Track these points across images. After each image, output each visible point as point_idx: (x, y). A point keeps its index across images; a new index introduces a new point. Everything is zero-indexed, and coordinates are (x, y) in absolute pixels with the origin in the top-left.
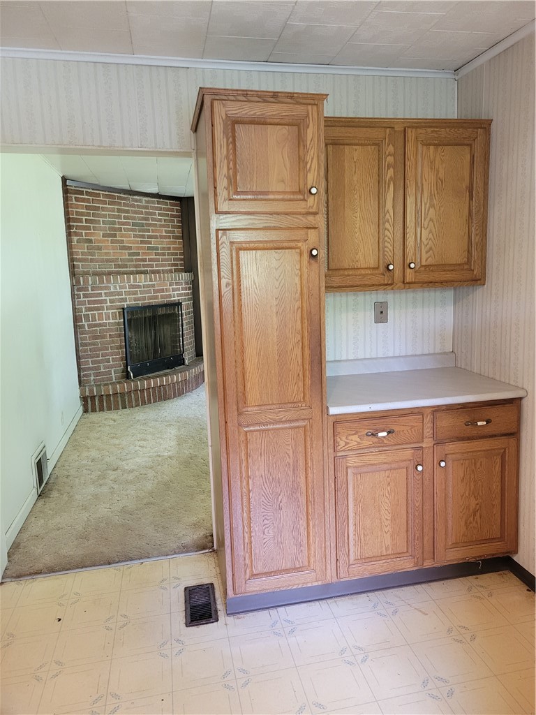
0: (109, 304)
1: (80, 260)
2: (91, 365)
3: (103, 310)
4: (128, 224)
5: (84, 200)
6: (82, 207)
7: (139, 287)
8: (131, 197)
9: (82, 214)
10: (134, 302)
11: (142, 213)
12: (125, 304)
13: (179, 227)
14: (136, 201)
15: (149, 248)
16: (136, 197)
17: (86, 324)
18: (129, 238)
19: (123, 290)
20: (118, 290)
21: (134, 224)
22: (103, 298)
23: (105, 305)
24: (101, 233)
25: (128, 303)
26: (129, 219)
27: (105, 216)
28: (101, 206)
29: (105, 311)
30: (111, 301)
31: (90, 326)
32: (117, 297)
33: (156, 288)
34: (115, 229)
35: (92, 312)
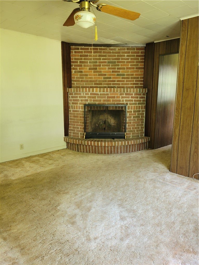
0: (80, 102)
1: (75, 81)
2: (72, 129)
3: (78, 104)
4: (105, 62)
5: (79, 52)
6: (78, 56)
7: (98, 94)
8: (108, 48)
9: (78, 59)
10: (92, 102)
11: (115, 56)
12: (87, 102)
13: (141, 62)
14: (112, 50)
15: (118, 75)
16: (112, 48)
17: (72, 110)
18: (105, 70)
19: (87, 96)
20: (85, 95)
21: (109, 62)
22: (78, 99)
23: (79, 102)
24: (88, 68)
25: (89, 102)
26: (106, 60)
27: (91, 59)
28: (89, 54)
29: (79, 105)
30: (81, 100)
31: (73, 111)
32: (84, 99)
33: (109, 96)
34: (96, 66)
35: (74, 105)
